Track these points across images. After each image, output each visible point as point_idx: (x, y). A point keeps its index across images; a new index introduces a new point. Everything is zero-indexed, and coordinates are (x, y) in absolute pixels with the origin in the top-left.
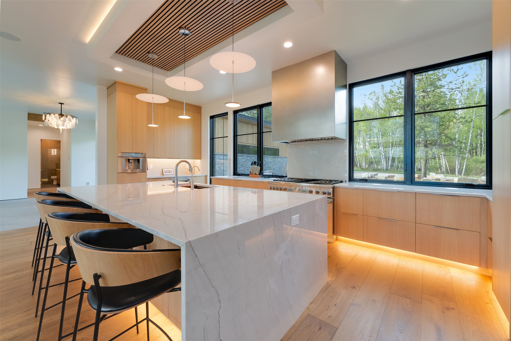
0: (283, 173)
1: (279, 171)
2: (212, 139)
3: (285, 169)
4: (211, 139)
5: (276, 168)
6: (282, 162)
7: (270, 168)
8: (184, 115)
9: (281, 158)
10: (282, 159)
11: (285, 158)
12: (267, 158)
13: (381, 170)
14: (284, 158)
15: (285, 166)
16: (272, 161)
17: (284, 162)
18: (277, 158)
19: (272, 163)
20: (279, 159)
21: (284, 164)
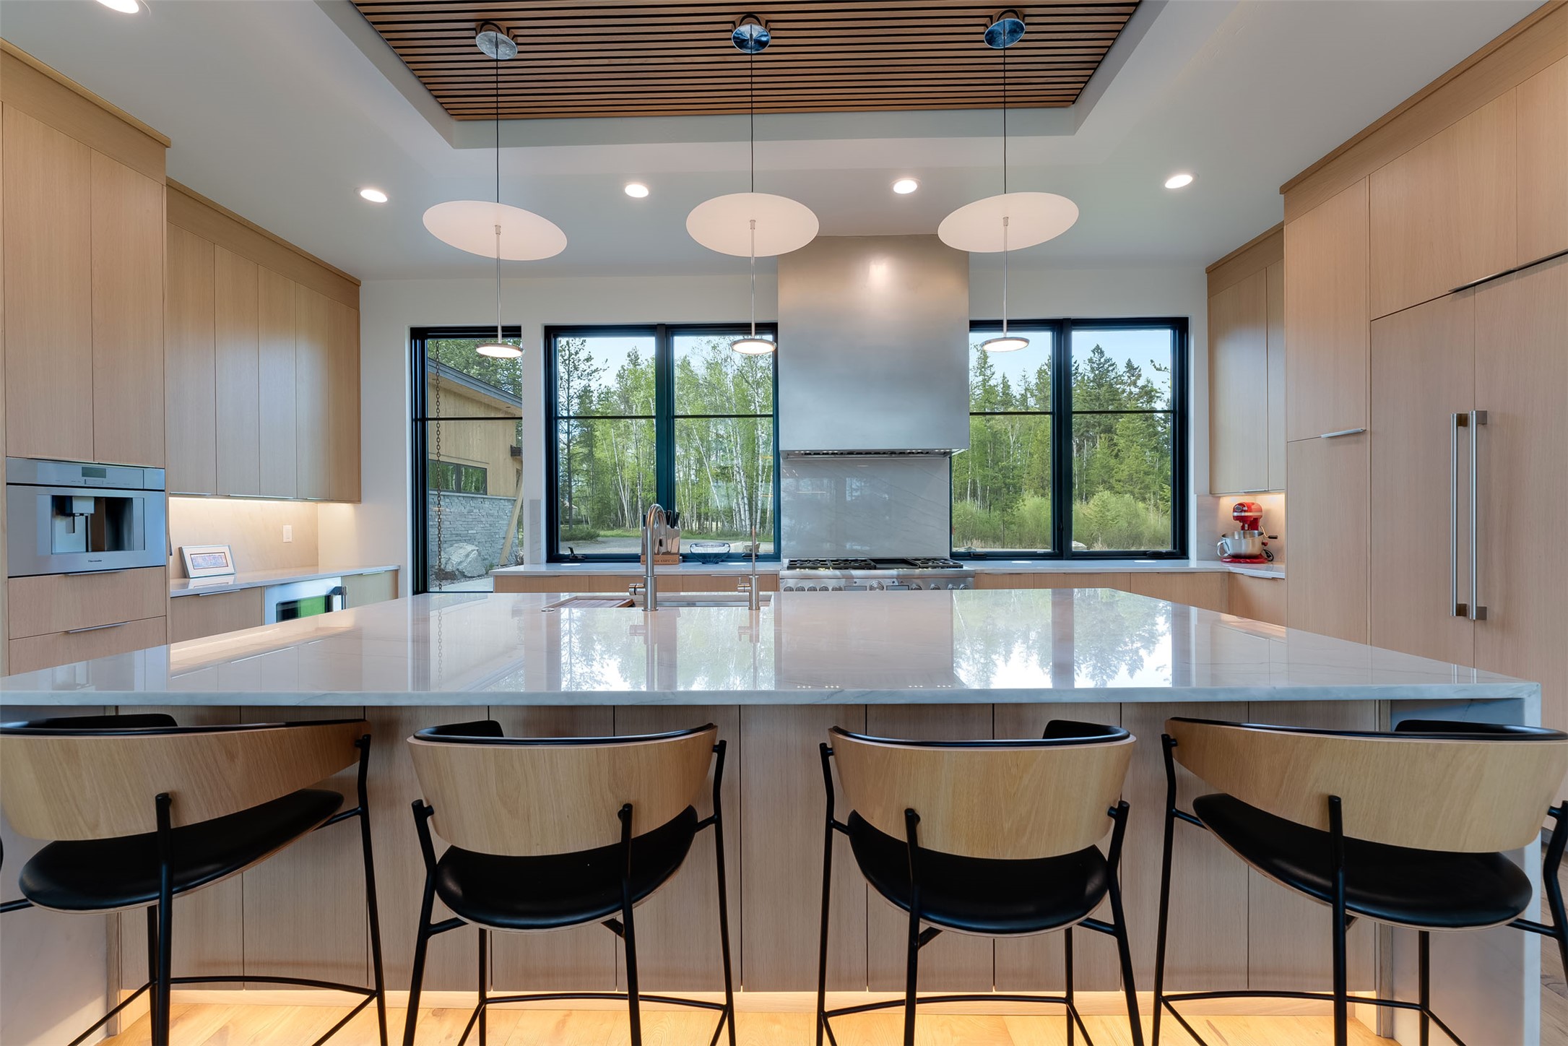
0: (499, 551)
1: (486, 545)
2: (420, 420)
3: (504, 538)
4: (415, 420)
5: (478, 536)
6: (496, 514)
7: (457, 535)
9: (494, 501)
10: (496, 502)
11: (505, 500)
12: (447, 500)
13: (741, 533)
14: (502, 501)
15: (505, 528)
16: (465, 511)
17: (501, 513)
18: (482, 500)
19: (464, 519)
20: (487, 505)
21: (504, 519)
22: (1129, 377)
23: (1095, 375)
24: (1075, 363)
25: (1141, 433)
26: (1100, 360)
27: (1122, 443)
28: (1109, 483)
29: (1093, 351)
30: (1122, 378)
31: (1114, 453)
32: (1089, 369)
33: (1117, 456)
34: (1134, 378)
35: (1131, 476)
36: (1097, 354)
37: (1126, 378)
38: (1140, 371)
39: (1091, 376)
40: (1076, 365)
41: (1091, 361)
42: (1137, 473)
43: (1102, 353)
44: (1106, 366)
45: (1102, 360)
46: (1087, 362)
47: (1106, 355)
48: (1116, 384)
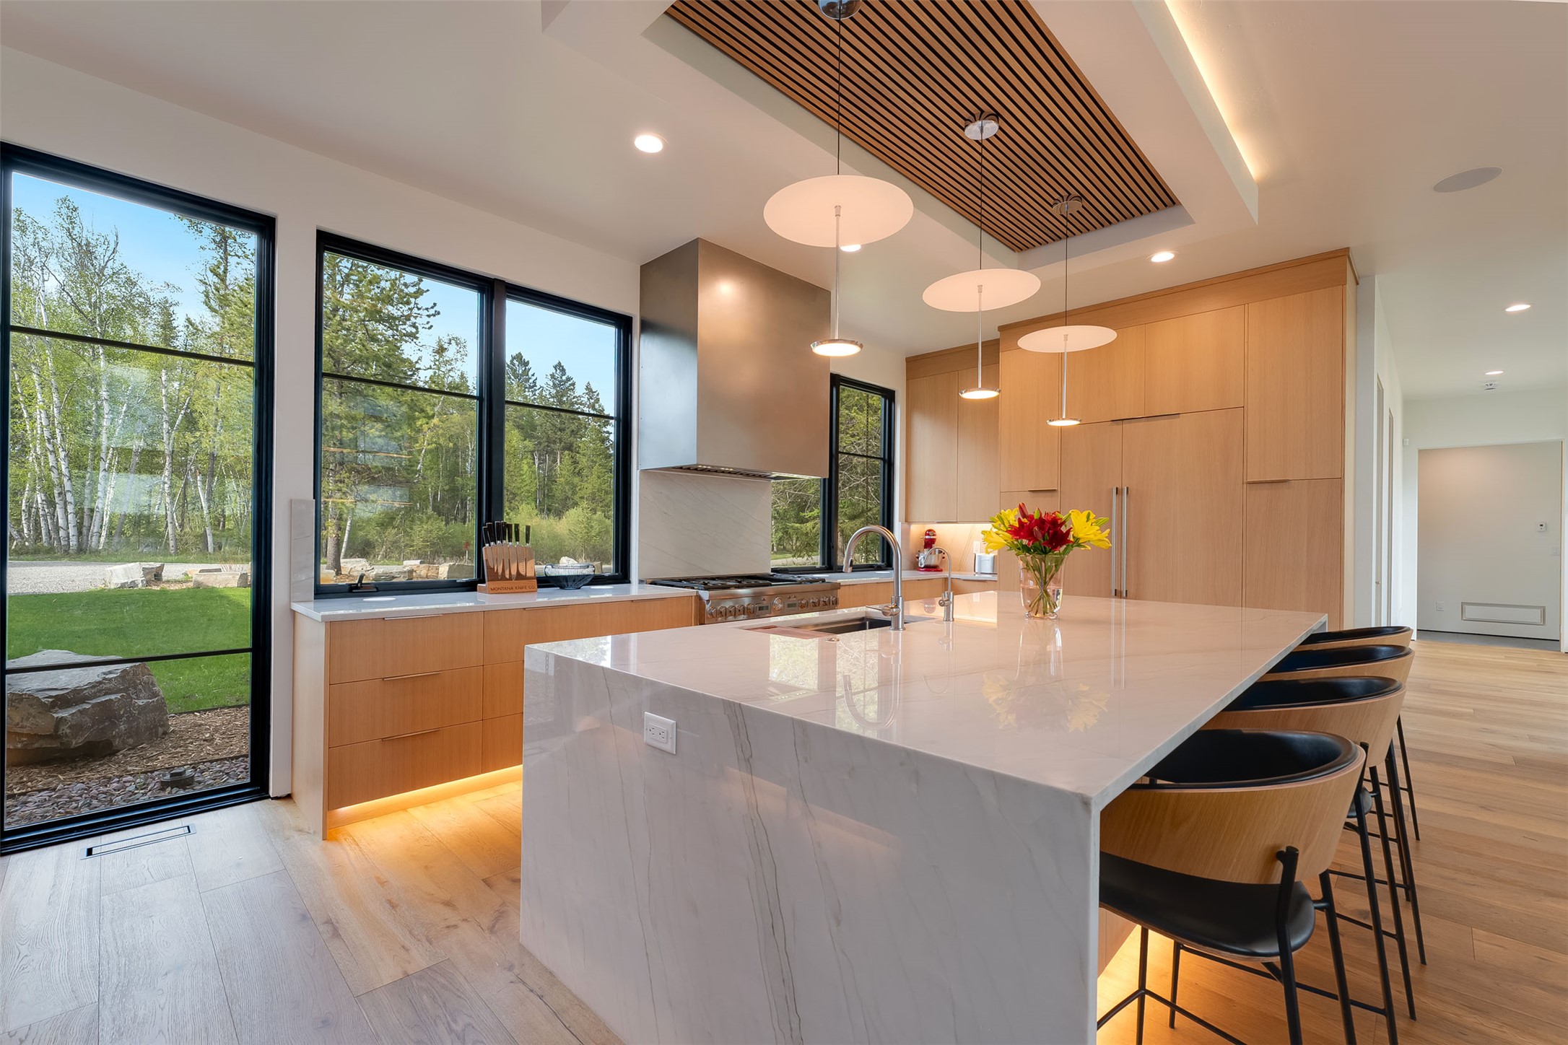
8: (980, 389)
22: (588, 399)
23: (557, 391)
24: (533, 375)
25: (601, 454)
26: (561, 378)
27: (584, 461)
28: (573, 499)
29: (555, 367)
30: (582, 399)
31: (577, 470)
32: (552, 384)
33: (579, 473)
34: (593, 401)
35: (593, 493)
36: (558, 371)
37: (586, 400)
38: (598, 395)
39: (554, 392)
40: (534, 378)
41: (552, 376)
42: (598, 491)
43: (563, 371)
44: (567, 384)
45: (564, 378)
46: (550, 377)
47: (567, 374)
48: (576, 403)
